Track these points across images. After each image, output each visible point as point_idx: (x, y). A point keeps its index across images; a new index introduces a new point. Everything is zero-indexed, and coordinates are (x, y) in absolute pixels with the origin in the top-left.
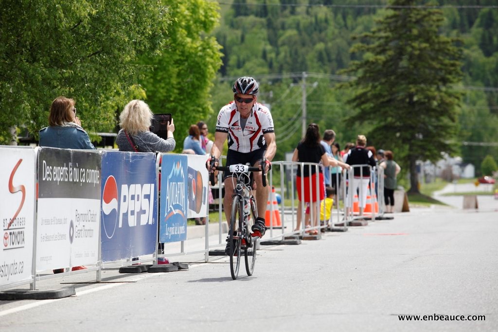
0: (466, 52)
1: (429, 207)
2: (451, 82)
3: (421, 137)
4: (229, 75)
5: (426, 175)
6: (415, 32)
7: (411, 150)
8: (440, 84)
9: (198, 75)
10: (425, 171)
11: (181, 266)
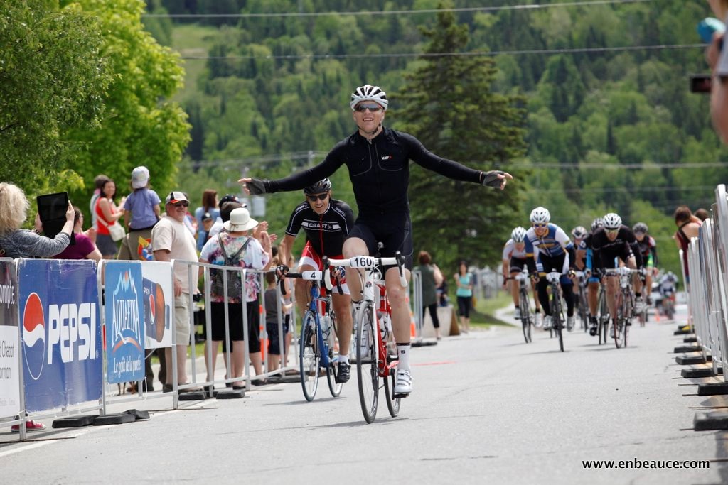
0: (532, 116)
1: (488, 329)
2: (511, 157)
3: (474, 233)
4: (206, 160)
5: (485, 287)
6: (459, 89)
7: (460, 251)
8: (496, 159)
9: (157, 158)
10: (482, 282)
11: (140, 415)
